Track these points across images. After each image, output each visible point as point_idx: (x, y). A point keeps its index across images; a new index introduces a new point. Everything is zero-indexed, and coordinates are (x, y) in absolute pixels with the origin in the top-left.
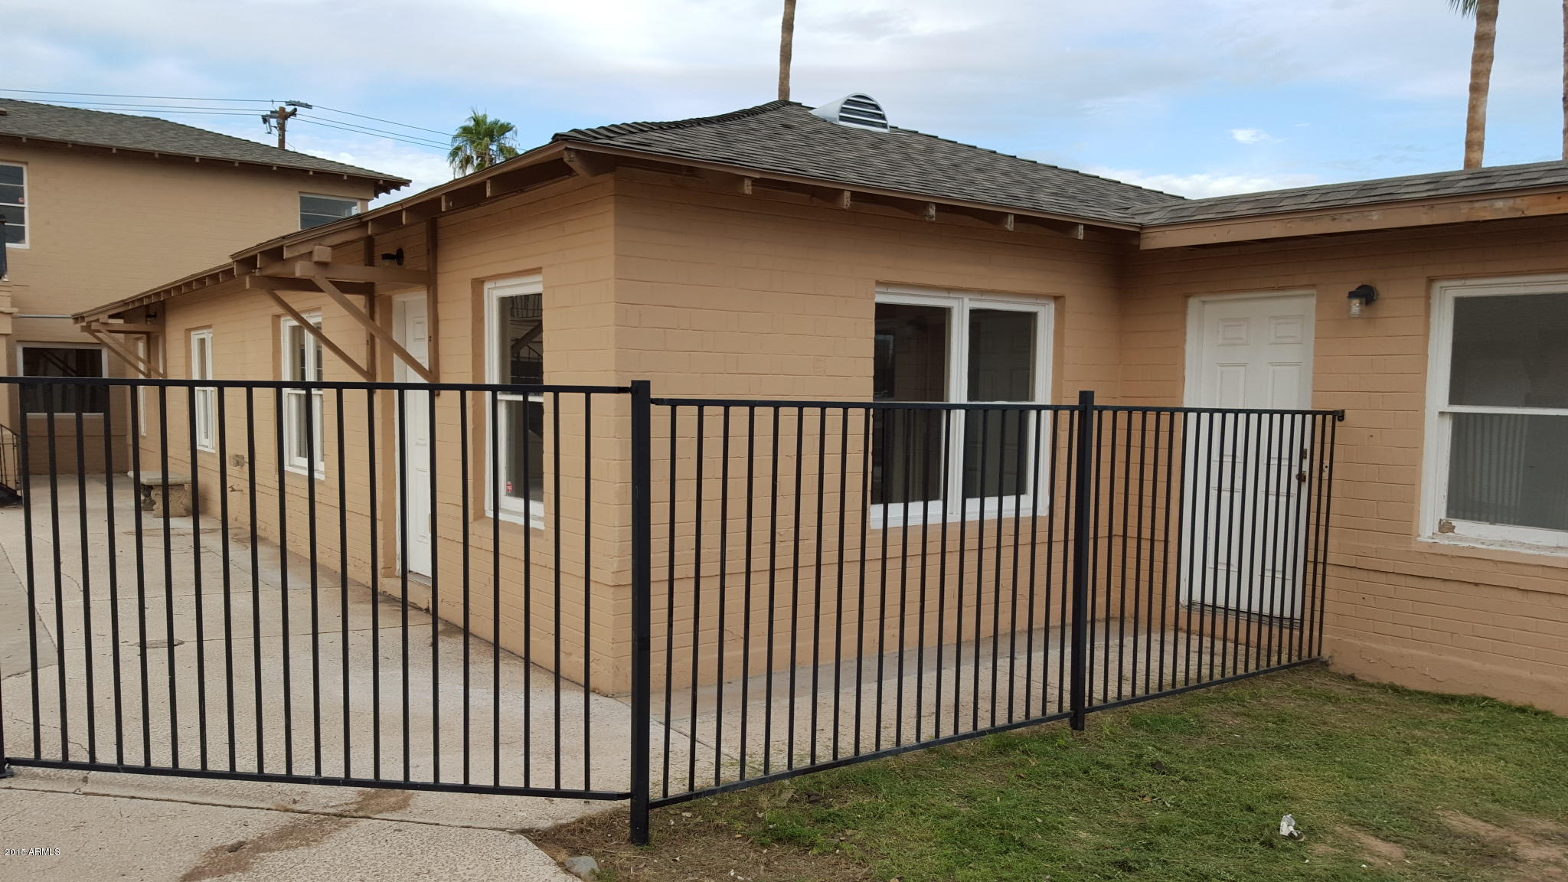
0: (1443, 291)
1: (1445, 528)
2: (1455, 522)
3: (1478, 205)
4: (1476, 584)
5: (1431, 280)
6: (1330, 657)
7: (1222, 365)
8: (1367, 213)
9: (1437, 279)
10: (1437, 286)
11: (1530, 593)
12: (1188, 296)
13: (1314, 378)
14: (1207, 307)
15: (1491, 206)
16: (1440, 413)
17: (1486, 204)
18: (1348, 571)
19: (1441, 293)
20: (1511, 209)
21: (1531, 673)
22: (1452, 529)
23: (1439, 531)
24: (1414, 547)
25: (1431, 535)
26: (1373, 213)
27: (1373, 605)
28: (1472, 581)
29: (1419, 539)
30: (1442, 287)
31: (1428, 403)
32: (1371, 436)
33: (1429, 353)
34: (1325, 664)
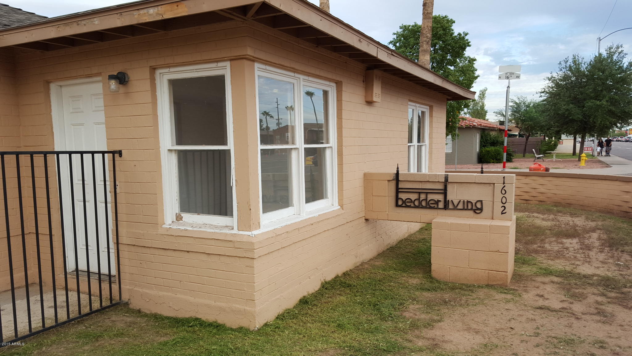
0: (162, 76)
1: (179, 218)
2: (183, 215)
3: (142, 12)
4: (188, 252)
5: (153, 69)
6: (129, 300)
7: (73, 125)
8: (92, 20)
9: (157, 68)
10: (158, 72)
11: (211, 255)
12: (48, 83)
13: (107, 132)
14: (64, 89)
15: (148, 13)
16: (169, 150)
17: (145, 11)
18: (132, 247)
19: (160, 78)
20: (158, 14)
21: (215, 302)
22: (181, 218)
23: (176, 220)
24: (160, 231)
25: (171, 223)
26: (95, 19)
27: (145, 267)
28: (186, 250)
29: (164, 226)
30: (161, 73)
31: (161, 145)
32: (135, 166)
33: (158, 114)
34: (127, 304)
